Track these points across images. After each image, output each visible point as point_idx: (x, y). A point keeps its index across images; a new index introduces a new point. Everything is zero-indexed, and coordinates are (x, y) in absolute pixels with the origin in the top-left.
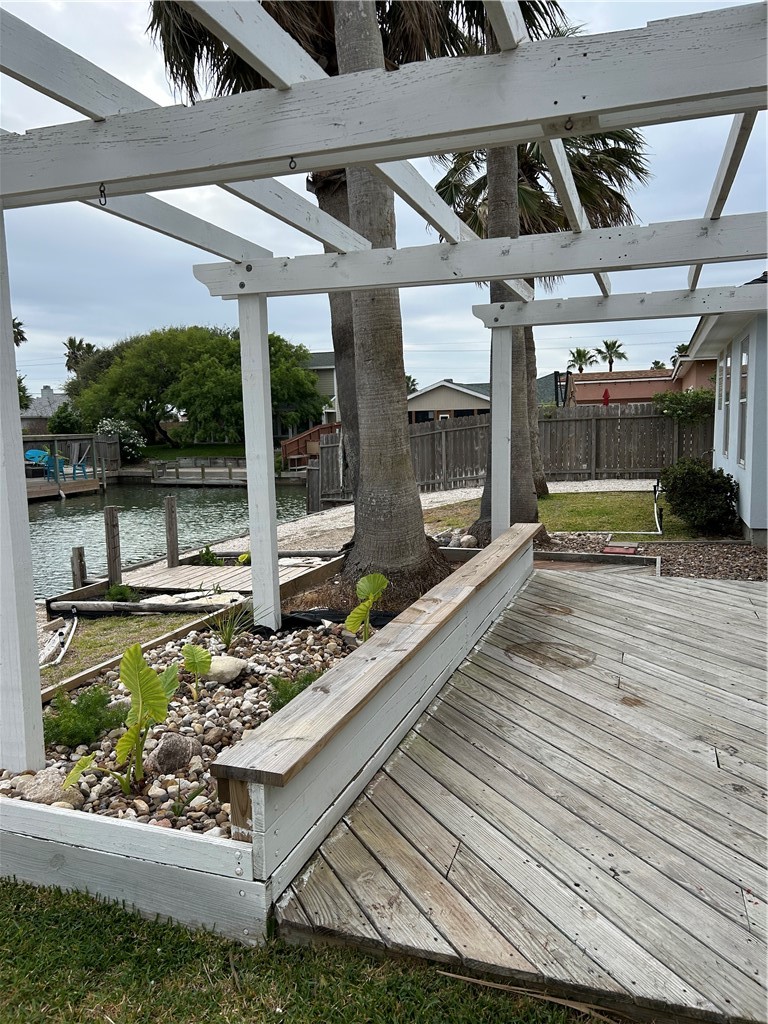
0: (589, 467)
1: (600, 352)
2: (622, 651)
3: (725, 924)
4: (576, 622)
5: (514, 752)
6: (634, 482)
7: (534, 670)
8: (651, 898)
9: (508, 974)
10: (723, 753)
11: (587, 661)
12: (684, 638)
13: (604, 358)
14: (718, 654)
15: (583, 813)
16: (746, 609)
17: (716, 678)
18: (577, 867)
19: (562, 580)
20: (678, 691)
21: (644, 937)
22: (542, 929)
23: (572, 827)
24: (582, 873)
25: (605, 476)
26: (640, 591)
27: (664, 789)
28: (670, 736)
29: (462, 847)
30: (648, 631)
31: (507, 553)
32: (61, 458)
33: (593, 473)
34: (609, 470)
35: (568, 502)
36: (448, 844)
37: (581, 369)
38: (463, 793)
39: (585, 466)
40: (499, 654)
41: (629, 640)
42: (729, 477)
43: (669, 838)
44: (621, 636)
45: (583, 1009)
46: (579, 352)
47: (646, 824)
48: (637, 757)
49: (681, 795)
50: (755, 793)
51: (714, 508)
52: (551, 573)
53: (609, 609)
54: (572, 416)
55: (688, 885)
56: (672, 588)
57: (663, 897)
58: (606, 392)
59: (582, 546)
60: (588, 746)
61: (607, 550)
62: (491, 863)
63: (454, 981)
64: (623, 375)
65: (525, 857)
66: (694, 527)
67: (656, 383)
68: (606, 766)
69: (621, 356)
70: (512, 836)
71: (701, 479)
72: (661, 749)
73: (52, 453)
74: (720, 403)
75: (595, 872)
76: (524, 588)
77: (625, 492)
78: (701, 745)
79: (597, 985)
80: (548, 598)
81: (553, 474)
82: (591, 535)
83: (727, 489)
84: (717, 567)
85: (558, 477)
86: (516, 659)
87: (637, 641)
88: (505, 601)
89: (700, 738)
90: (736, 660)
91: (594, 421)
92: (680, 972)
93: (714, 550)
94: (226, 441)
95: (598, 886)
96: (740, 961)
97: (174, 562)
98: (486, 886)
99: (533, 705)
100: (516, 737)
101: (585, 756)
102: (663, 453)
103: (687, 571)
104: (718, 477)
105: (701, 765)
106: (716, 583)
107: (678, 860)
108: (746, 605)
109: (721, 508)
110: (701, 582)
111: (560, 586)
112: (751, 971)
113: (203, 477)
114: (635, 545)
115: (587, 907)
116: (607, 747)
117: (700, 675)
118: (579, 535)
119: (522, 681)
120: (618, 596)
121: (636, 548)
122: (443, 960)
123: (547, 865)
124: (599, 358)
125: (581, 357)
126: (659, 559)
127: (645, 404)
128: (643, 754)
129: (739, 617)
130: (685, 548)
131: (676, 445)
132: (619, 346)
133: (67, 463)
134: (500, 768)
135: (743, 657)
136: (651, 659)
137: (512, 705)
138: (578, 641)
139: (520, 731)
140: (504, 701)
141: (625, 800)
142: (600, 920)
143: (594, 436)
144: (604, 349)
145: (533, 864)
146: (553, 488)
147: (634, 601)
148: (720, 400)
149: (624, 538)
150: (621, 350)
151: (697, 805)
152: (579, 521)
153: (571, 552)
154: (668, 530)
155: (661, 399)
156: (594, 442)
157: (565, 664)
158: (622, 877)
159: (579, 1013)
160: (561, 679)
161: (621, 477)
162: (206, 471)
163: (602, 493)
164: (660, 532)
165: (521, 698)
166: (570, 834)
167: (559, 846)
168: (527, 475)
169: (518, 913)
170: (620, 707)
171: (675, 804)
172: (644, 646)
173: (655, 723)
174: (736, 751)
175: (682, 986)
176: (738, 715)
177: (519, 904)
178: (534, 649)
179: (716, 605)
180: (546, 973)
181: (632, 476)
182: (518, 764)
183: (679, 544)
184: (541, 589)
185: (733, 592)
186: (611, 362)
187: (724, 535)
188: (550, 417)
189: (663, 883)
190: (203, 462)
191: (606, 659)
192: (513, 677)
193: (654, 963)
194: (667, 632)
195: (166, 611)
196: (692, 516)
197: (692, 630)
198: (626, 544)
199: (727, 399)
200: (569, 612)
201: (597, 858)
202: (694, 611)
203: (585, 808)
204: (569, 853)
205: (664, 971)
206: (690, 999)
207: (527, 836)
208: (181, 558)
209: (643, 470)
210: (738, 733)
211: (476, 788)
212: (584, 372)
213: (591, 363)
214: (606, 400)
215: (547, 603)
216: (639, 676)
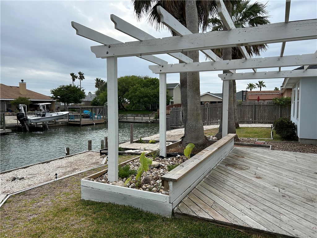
0: (252, 120)
1: (257, 84)
2: (257, 167)
3: (275, 219)
4: (245, 160)
5: (227, 186)
6: (266, 124)
7: (233, 170)
8: (259, 214)
9: (225, 223)
10: (281, 189)
11: (247, 169)
12: (275, 165)
13: (259, 87)
14: (284, 169)
15: (244, 198)
16: (294, 159)
17: (282, 174)
18: (242, 207)
19: (242, 150)
20: (270, 176)
21: (256, 219)
22: (233, 217)
23: (241, 201)
24: (242, 208)
25: (257, 122)
26: (264, 153)
27: (265, 195)
28: (268, 185)
29: (214, 202)
30: (265, 163)
31: (226, 141)
32: (94, 113)
33: (253, 122)
34: (259, 121)
35: (245, 130)
36: (212, 202)
37: (251, 90)
38: (215, 193)
39: (251, 119)
40: (224, 166)
41: (259, 164)
42: (294, 123)
43: (264, 204)
44: (257, 163)
45: (242, 231)
46: (250, 84)
47: (259, 201)
48: (259, 189)
49: (268, 196)
50: (288, 197)
51: (289, 132)
52: (239, 148)
53: (254, 157)
54: (247, 104)
55: (268, 212)
56: (273, 153)
57: (261, 214)
58: (259, 97)
59: (249, 142)
60: (246, 186)
61: (256, 143)
62: (222, 206)
63: (213, 224)
64: (264, 92)
65: (229, 205)
66: (282, 137)
67: (274, 95)
68: (251, 190)
69: (264, 86)
70: (226, 201)
71: (285, 123)
72: (264, 188)
73: (92, 111)
74: (293, 101)
75: (246, 208)
76: (231, 151)
77: (263, 127)
78: (275, 187)
79: (245, 226)
80: (238, 154)
81: (241, 122)
82: (251, 139)
83: (293, 127)
84: (288, 149)
85: (243, 122)
86: (228, 167)
87: (261, 165)
88: (226, 154)
89: (275, 186)
90: (288, 170)
91: (254, 106)
92: (264, 225)
93: (288, 144)
94: (141, 109)
95: (246, 211)
96: (278, 225)
97: (132, 142)
98: (220, 209)
99: (232, 177)
100: (228, 183)
101: (245, 188)
102: (275, 116)
103: (279, 149)
104: (290, 123)
105: (275, 191)
106: (286, 152)
107: (266, 208)
108: (294, 158)
109: (291, 132)
110: (282, 152)
111: (241, 151)
112: (280, 226)
113: (134, 120)
114: (264, 142)
115: (243, 214)
116: (251, 186)
117: (278, 173)
118: (248, 139)
119: (230, 172)
120: (257, 154)
121: (264, 143)
122: (211, 220)
123: (235, 206)
124: (257, 86)
125: (251, 86)
126: (271, 146)
127: (270, 101)
128: (260, 188)
129: (291, 161)
130: (279, 143)
131: (280, 114)
132: (263, 83)
133: (96, 114)
134: (224, 189)
135: (290, 170)
136: (265, 169)
137: (227, 177)
138: (245, 164)
139: (229, 182)
140: (225, 176)
141: (254, 196)
142: (246, 216)
143: (254, 111)
144: (258, 84)
145: (232, 206)
146: (241, 125)
147: (262, 155)
148: (293, 100)
149: (261, 140)
150: (264, 84)
151: (272, 198)
152: (248, 135)
153: (245, 143)
154: (275, 138)
155: (275, 99)
156: (254, 112)
157: (242, 169)
158: (252, 210)
159: (241, 231)
160: (240, 172)
161: (262, 123)
162: (135, 118)
163: (256, 127)
164: (272, 139)
165: (229, 175)
166: (240, 202)
167: (238, 204)
168: (233, 121)
169: (227, 214)
170: (255, 179)
171: (267, 198)
172: (263, 166)
173: (264, 182)
174: (284, 189)
175: (263, 227)
176: (287, 182)
177: (228, 213)
178: (233, 165)
179: (285, 157)
180: (233, 223)
181: (266, 123)
182: (228, 188)
183: (278, 142)
184: (236, 152)
185: (291, 154)
186: (261, 88)
187: (292, 140)
188: (240, 104)
189: (262, 211)
190: (134, 115)
191: (253, 169)
192: (227, 171)
193: (258, 223)
194: (270, 163)
195: (132, 154)
196: (282, 134)
197: (278, 163)
198: (262, 142)
199: (294, 101)
200: (243, 157)
201: (247, 206)
202: (279, 159)
203: (244, 197)
204: (240, 205)
205: (260, 225)
206: (265, 229)
207: (230, 201)
208: (134, 141)
209: (269, 121)
210: (286, 186)
211: (218, 192)
212: (252, 91)
213: (254, 88)
214: (258, 100)
215: (238, 155)
216: (261, 172)
